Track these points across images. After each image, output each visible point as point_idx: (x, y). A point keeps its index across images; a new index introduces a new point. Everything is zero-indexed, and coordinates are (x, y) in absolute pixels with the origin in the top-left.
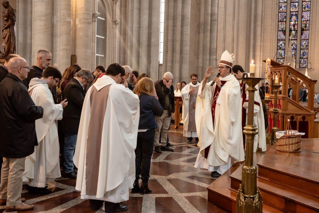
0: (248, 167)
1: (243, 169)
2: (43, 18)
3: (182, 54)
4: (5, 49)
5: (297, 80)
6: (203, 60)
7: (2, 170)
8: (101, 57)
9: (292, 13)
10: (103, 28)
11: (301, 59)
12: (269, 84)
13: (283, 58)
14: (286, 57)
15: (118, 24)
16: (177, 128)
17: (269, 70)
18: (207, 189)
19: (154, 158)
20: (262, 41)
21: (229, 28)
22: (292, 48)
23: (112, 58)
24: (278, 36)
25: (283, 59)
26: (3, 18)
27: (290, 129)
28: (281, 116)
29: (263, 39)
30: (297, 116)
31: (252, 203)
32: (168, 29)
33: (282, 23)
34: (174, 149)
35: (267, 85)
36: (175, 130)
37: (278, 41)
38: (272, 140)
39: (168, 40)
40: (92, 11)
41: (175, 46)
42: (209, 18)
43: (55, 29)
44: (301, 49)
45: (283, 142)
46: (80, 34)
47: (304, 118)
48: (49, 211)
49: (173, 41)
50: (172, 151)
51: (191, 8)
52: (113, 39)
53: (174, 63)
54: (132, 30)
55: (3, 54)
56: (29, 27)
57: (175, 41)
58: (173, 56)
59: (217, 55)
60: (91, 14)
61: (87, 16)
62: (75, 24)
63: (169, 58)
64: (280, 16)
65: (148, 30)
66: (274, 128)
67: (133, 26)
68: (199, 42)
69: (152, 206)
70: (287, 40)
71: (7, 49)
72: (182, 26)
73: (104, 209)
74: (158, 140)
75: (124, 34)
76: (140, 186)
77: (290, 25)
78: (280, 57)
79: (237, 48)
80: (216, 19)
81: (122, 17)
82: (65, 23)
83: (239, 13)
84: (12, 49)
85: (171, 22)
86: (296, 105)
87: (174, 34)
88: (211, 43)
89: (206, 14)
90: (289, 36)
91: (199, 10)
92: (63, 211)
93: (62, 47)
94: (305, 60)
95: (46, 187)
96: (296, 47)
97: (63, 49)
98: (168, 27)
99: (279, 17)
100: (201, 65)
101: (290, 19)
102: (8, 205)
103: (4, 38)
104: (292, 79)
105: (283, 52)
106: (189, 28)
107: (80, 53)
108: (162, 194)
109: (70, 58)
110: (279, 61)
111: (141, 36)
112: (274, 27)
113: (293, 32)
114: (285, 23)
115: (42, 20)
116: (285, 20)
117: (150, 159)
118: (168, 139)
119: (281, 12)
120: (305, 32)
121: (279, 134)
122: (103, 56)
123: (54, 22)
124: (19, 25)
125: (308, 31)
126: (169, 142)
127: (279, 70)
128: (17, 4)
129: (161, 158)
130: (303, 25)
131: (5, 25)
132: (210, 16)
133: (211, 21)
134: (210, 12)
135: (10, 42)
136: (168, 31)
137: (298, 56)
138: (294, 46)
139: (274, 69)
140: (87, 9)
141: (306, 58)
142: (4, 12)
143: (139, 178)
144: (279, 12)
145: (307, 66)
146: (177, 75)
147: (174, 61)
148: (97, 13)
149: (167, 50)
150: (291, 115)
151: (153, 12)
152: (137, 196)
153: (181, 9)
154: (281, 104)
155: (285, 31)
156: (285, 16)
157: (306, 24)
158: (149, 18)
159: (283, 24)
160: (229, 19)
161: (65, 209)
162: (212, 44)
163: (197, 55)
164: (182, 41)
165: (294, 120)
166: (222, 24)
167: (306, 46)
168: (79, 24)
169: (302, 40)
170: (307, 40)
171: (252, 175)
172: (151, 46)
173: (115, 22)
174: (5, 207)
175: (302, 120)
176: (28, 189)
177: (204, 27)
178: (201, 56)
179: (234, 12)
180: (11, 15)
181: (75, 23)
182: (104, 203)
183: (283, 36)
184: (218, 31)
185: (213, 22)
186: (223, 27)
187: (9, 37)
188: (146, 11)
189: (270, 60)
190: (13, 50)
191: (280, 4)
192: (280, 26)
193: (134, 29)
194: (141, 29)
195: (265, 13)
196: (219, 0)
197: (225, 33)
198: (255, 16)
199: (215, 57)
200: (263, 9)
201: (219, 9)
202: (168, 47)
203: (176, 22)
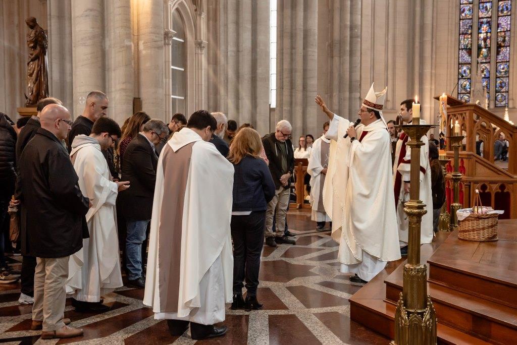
0: (412, 266)
1: (405, 269)
2: (89, 42)
3: (306, 91)
4: (32, 92)
5: (490, 126)
6: (340, 100)
7: (36, 276)
8: (179, 99)
9: (482, 20)
10: (181, 55)
11: (497, 94)
12: (445, 135)
13: (468, 93)
14: (474, 91)
15: (204, 47)
16: (301, 207)
17: (445, 112)
18: (349, 301)
19: (266, 255)
20: (433, 67)
21: (380, 47)
22: (483, 76)
23: (197, 101)
24: (459, 57)
25: (468, 95)
26: (28, 45)
27: (479, 205)
28: (465, 185)
29: (436, 64)
30: (492, 185)
31: (421, 321)
32: (283, 53)
33: (466, 36)
34: (295, 240)
35: (442, 137)
36: (298, 211)
37: (460, 66)
38: (451, 223)
39: (283, 69)
40: (164, 29)
41: (294, 78)
42: (348, 33)
43: (107, 58)
44: (497, 77)
45: (469, 225)
46: (145, 65)
47: (502, 187)
48: (106, 337)
49: (292, 71)
50: (294, 243)
51: (318, 18)
52: (197, 71)
53: (293, 106)
54: (226, 57)
55: (30, 100)
56: (67, 57)
57: (294, 70)
58: (291, 96)
59: (362, 91)
60: (163, 32)
61: (156, 37)
62: (138, 50)
63: (286, 98)
64: (461, 25)
65: (252, 56)
66: (454, 204)
67: (227, 49)
68: (332, 72)
69: (264, 328)
70: (474, 64)
71: (36, 91)
72: (305, 46)
73: (189, 333)
74: (271, 227)
75: (214, 62)
76: (244, 299)
77: (478, 40)
78: (463, 91)
79: (394, 79)
80: (359, 34)
81: (211, 35)
82: (123, 49)
83: (395, 23)
84: (43, 92)
85: (287, 42)
86: (489, 166)
87: (292, 60)
88: (351, 72)
89: (342, 27)
90: (478, 58)
91: (331, 21)
92: (128, 338)
93: (119, 87)
94: (504, 94)
95: (102, 301)
96: (490, 74)
97: (120, 90)
98: (283, 50)
99: (461, 27)
100: (335, 107)
101: (479, 29)
102: (45, 329)
103: (31, 75)
104: (482, 126)
105: (468, 84)
106: (316, 50)
107: (146, 95)
108: (279, 310)
109: (132, 103)
110: (461, 98)
111: (240, 65)
112: (453, 43)
113: (484, 50)
114: (470, 36)
115: (86, 44)
116: (470, 31)
117: (259, 255)
118: (286, 225)
119: (463, 19)
120: (503, 50)
121: (463, 213)
122: (183, 98)
123: (105, 48)
124: (53, 55)
125: (508, 47)
126: (289, 230)
127: (461, 112)
128: (48, 21)
129: (277, 255)
130: (500, 39)
131: (32, 55)
132: (349, 29)
133: (351, 37)
134: (348, 23)
135: (40, 81)
136: (283, 55)
137: (492, 89)
138: (485, 73)
139: (453, 110)
140: (156, 26)
141: (506, 92)
142: (29, 35)
143: (243, 286)
144: (460, 19)
145: (508, 104)
146: (299, 124)
147: (294, 102)
148: (172, 30)
149: (282, 85)
150: (483, 183)
151: (258, 27)
152: (241, 314)
153: (302, 20)
154: (465, 165)
155: (470, 49)
156: (470, 26)
157: (505, 37)
158: (252, 35)
159: (468, 38)
160: (380, 33)
161: (130, 335)
162: (353, 74)
163: (329, 91)
164: (305, 70)
165: (486, 191)
166: (369, 43)
167: (506, 72)
168: (144, 50)
169: (500, 62)
170: (507, 62)
171: (418, 277)
172: (256, 80)
173: (199, 45)
174: (40, 332)
175: (500, 191)
176: (73, 305)
177: (340, 47)
178: (335, 94)
179: (388, 21)
180: (40, 39)
181: (138, 48)
182: (189, 325)
183: (467, 58)
184: (363, 52)
185: (354, 39)
186: (370, 46)
187: (37, 74)
188: (247, 26)
189: (446, 96)
190: (45, 94)
191: (462, 6)
192: (462, 41)
193: (229, 53)
194: (241, 54)
195: (437, 22)
196: (364, 4)
197: (374, 56)
198: (422, 27)
199: (358, 95)
200: (435, 15)
201: (363, 19)
202: (284, 80)
203: (295, 40)
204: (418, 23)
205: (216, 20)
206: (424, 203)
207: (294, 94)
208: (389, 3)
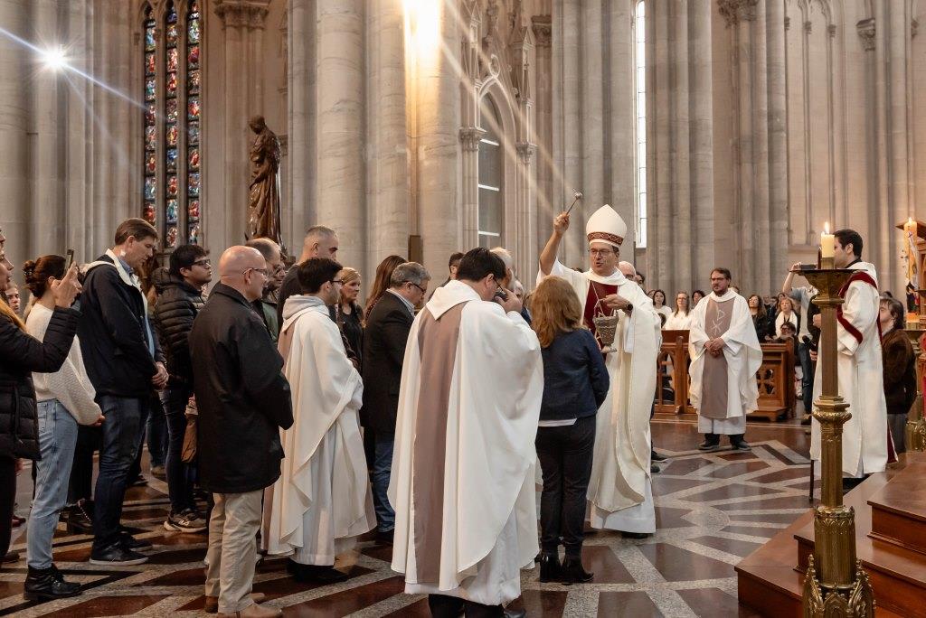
2: (342, 150)
3: (697, 220)
4: (256, 229)
6: (754, 232)
8: (491, 236)
10: (494, 165)
12: (916, 288)
15: (531, 153)
16: (681, 412)
17: (914, 249)
20: (911, 177)
21: (820, 147)
23: (520, 239)
26: (252, 158)
29: (915, 171)
32: (656, 159)
35: (911, 291)
36: (677, 417)
39: (656, 185)
41: (675, 199)
42: (765, 125)
46: (428, 183)
49: (671, 187)
51: (714, 101)
52: (520, 193)
53: (675, 244)
54: (563, 167)
57: (675, 186)
58: (671, 227)
59: (791, 218)
60: (456, 132)
62: (417, 160)
63: (663, 231)
65: (604, 164)
67: (564, 154)
68: (740, 189)
71: (261, 229)
72: (693, 147)
75: (545, 177)
79: (845, 197)
80: (784, 125)
82: (394, 159)
83: (843, 107)
84: (272, 229)
85: (663, 141)
87: (672, 170)
88: (771, 187)
89: (755, 116)
91: (737, 106)
97: (392, 223)
98: (656, 153)
100: (748, 246)
102: (221, 608)
103: (254, 205)
106: (711, 153)
109: (406, 243)
111: (586, 180)
115: (337, 154)
117: (584, 491)
122: (497, 235)
123: (366, 159)
124: (295, 172)
128: (289, 122)
131: (256, 173)
132: (766, 118)
133: (770, 131)
134: (765, 109)
135: (267, 212)
136: (656, 163)
140: (445, 123)
142: (253, 144)
143: (559, 543)
146: (685, 273)
147: (676, 239)
148: (479, 128)
149: (657, 210)
151: (614, 118)
153: (687, 106)
158: (604, 132)
160: (819, 123)
162: (776, 188)
163: (737, 220)
164: (693, 186)
166: (801, 138)
168: (427, 159)
173: (522, 150)
177: (752, 146)
178: (747, 223)
180: (269, 148)
181: (417, 157)
184: (791, 152)
185: (776, 134)
186: (803, 143)
187: (264, 202)
189: (915, 224)
190: (275, 233)
193: (566, 163)
194: (585, 162)
195: (913, 105)
196: (790, 77)
197: (809, 159)
198: (890, 112)
199: (785, 224)
200: (910, 92)
201: (790, 101)
202: (659, 202)
203: (676, 140)
204: (881, 105)
205: (549, 110)
206: (846, 401)
207: (675, 225)
208: (832, 75)
